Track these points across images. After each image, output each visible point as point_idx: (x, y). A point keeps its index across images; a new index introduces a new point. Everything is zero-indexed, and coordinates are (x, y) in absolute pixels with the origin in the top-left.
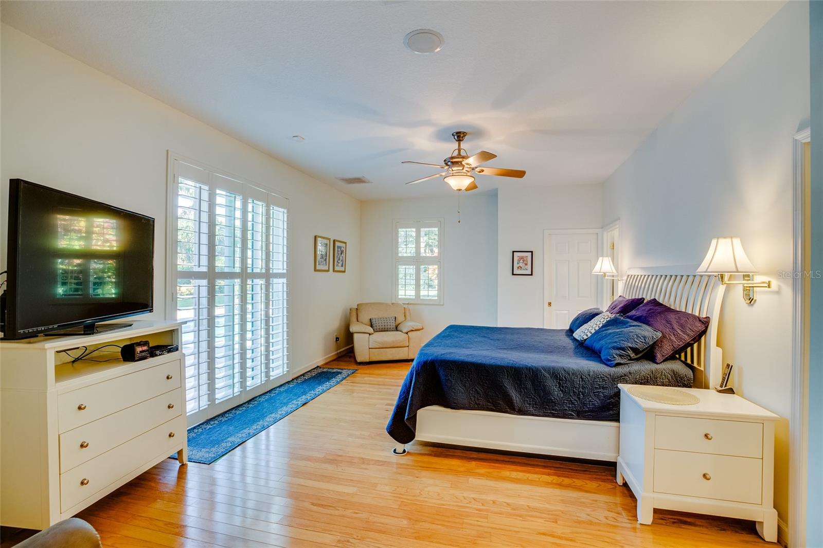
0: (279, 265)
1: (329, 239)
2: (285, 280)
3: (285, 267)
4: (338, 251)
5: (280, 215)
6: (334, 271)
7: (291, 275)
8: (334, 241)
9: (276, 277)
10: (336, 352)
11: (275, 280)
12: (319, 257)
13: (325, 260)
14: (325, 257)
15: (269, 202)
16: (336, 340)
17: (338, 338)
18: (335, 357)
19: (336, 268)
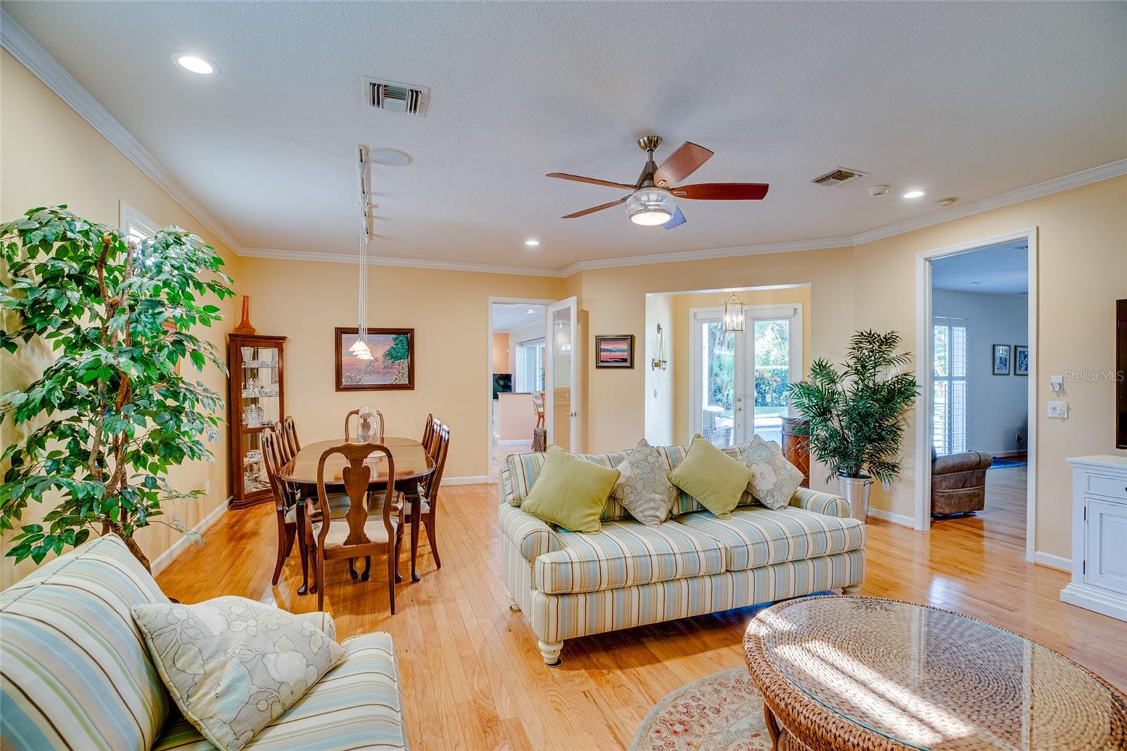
0: (960, 369)
1: (1010, 346)
2: (964, 382)
3: (965, 372)
4: (1020, 356)
5: (960, 333)
6: (1015, 374)
7: (970, 378)
8: (1016, 347)
9: (957, 380)
10: (1018, 451)
11: (955, 382)
12: (998, 361)
13: (1005, 365)
14: (1004, 362)
15: (951, 325)
16: (1018, 440)
17: (1021, 438)
18: (1016, 455)
19: (1018, 372)
